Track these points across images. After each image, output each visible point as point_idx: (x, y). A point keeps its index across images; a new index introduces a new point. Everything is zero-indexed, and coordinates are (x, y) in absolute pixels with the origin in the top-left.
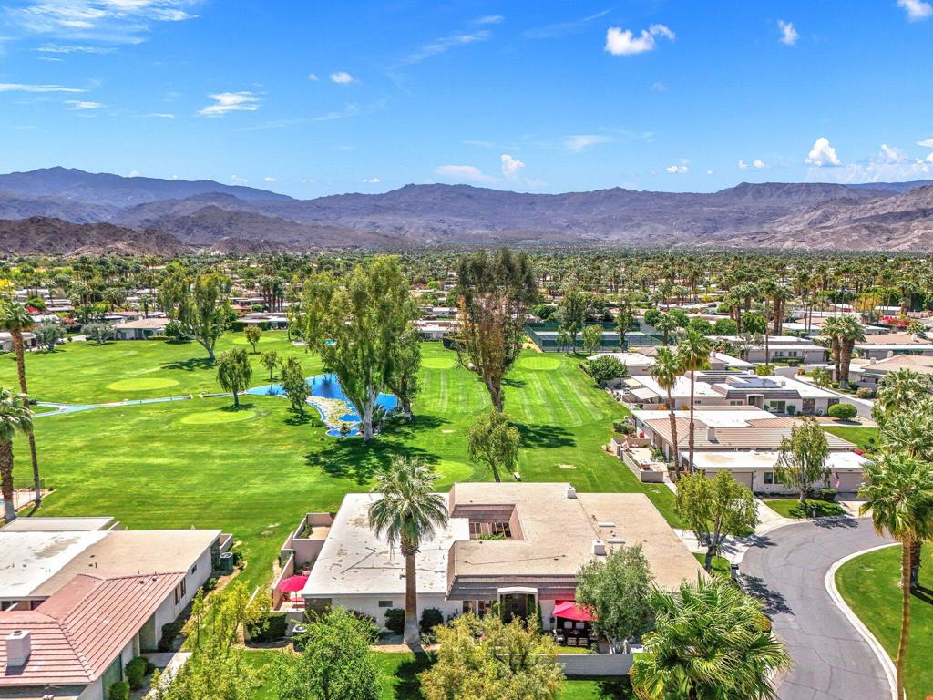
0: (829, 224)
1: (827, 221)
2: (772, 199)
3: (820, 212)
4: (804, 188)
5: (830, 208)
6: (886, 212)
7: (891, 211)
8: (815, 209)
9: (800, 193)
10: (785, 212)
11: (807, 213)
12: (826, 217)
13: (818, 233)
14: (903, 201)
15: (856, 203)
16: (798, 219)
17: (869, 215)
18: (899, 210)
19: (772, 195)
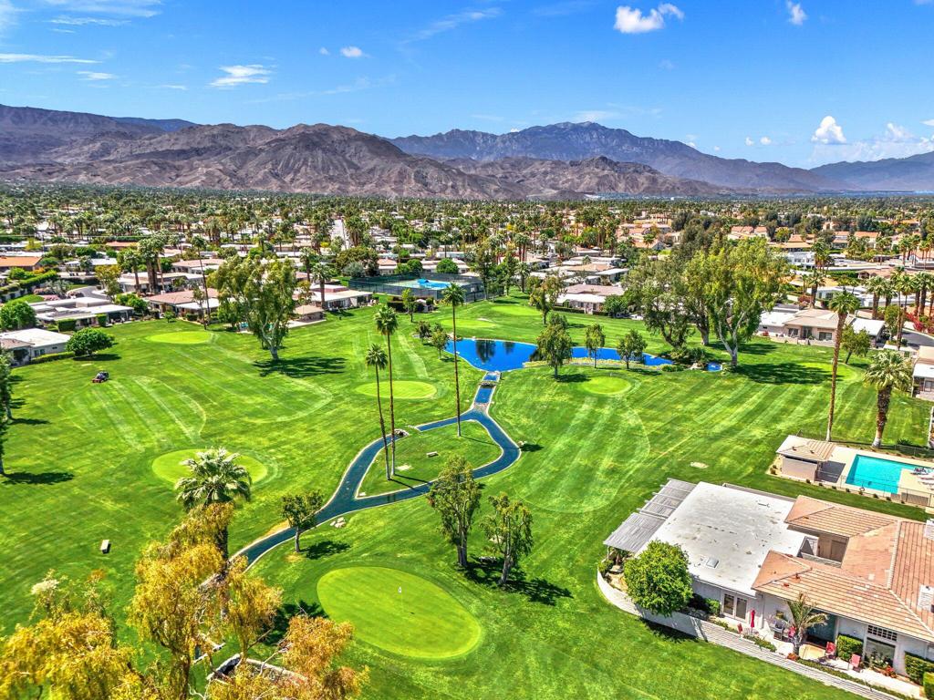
0: (111, 158)
1: (109, 154)
2: (37, 125)
3: (98, 145)
4: (69, 116)
5: (108, 141)
6: (164, 149)
7: (168, 148)
8: (93, 141)
9: (67, 122)
10: (59, 143)
11: (84, 144)
12: (106, 151)
13: (110, 167)
14: (176, 139)
15: (131, 137)
16: (77, 151)
17: (148, 151)
18: (176, 148)
19: (35, 122)
